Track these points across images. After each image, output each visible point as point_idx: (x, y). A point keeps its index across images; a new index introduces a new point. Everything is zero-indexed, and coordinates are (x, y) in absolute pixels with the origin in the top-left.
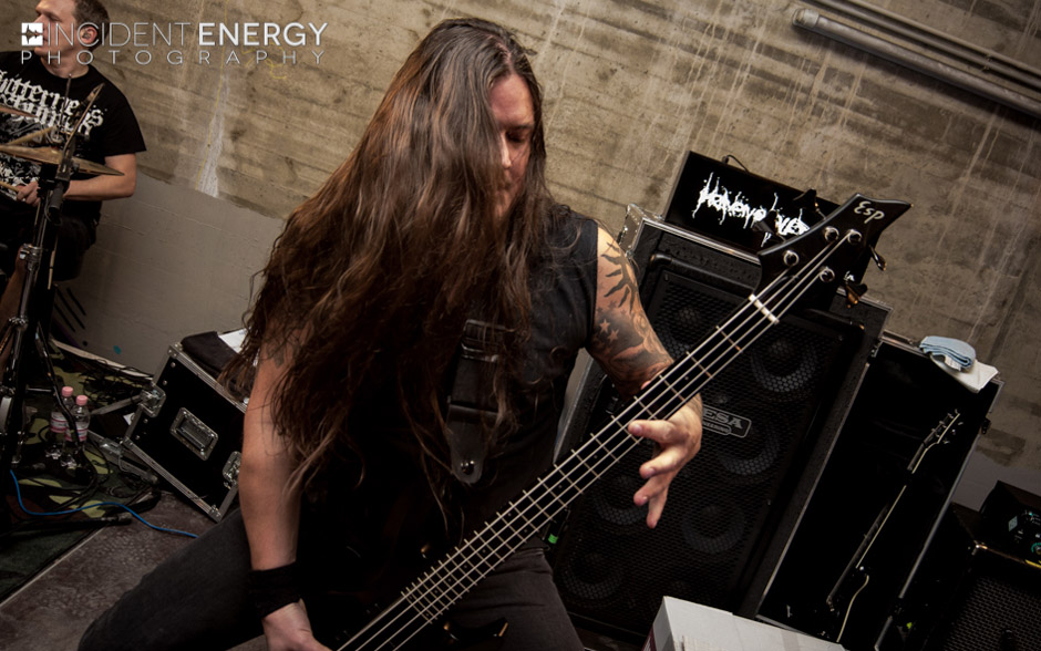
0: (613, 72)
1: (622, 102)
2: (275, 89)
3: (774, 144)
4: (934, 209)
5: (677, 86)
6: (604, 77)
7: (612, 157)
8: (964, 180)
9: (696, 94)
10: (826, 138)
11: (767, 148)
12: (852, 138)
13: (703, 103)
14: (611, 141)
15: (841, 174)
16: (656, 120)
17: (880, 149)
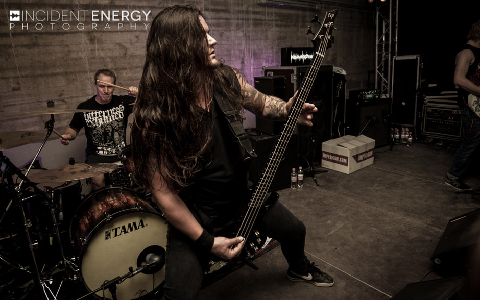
0: (223, 33)
1: (228, 41)
2: (128, 80)
3: (263, 38)
4: (297, 39)
5: (238, 31)
6: (221, 35)
7: (230, 58)
8: (300, 30)
9: (243, 31)
10: (272, 31)
11: (261, 40)
12: (277, 29)
13: (245, 33)
14: (229, 53)
15: (278, 39)
16: (237, 43)
17: (283, 29)
